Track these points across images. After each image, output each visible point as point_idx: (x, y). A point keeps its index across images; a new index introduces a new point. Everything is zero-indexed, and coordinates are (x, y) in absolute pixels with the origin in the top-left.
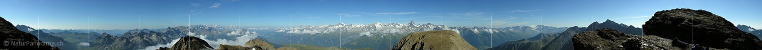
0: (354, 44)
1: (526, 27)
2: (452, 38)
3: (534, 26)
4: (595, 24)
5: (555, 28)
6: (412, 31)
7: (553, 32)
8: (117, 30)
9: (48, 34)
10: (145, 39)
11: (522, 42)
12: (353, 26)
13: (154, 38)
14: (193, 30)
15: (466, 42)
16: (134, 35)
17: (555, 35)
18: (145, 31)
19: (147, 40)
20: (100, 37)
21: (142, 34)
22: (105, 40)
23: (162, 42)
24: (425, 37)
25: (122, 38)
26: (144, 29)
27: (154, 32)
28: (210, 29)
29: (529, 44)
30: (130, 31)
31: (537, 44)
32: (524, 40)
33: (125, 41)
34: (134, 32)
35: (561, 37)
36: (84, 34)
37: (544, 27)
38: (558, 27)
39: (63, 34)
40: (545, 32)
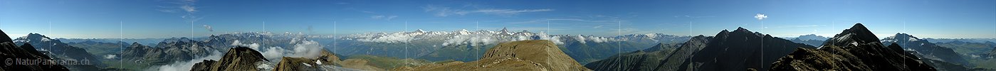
0: (435, 55)
1: (643, 36)
2: (548, 50)
3: (651, 35)
4: (724, 32)
5: (677, 37)
6: (505, 39)
7: (673, 42)
8: (149, 39)
9: (67, 44)
10: (183, 49)
11: (637, 54)
12: (433, 33)
13: (194, 48)
14: (241, 39)
15: (564, 54)
16: (170, 45)
17: (676, 46)
18: (183, 40)
19: (187, 50)
20: (129, 48)
21: (180, 44)
22: (135, 51)
23: (204, 53)
24: (517, 48)
25: (157, 49)
26: (182, 38)
27: (194, 42)
28: (261, 37)
29: (644, 57)
30: (166, 40)
31: (654, 56)
32: (638, 51)
33: (159, 53)
34: (170, 42)
35: (683, 49)
36: (110, 44)
37: (663, 36)
38: (681, 35)
39: (85, 44)
40: (664, 42)
